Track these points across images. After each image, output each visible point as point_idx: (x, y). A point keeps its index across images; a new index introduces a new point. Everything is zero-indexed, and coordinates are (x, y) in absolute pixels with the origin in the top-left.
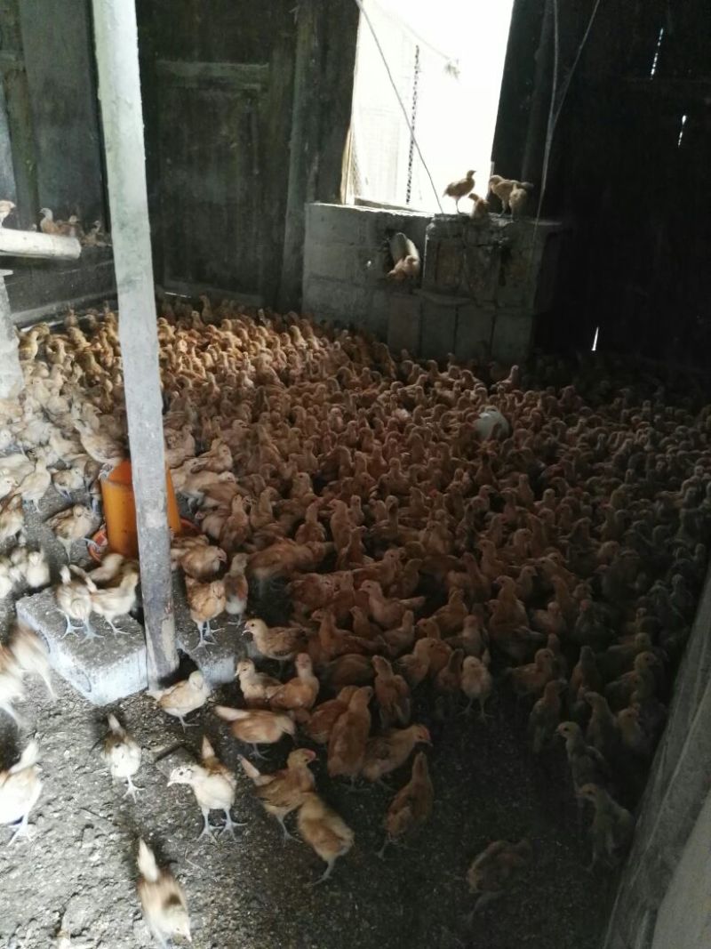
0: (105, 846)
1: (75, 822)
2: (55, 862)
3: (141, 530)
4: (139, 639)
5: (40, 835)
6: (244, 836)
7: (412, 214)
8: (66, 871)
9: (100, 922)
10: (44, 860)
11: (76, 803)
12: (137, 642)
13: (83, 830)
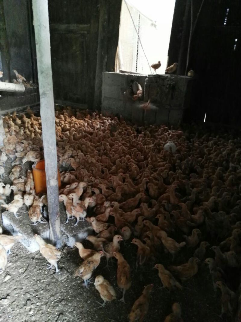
0: (35, 308)
1: (23, 298)
2: (16, 314)
3: (48, 186)
4: (47, 227)
5: (10, 303)
6: (88, 303)
7: (140, 75)
8: (20, 318)
10: (12, 314)
11: (24, 290)
13: (27, 301)
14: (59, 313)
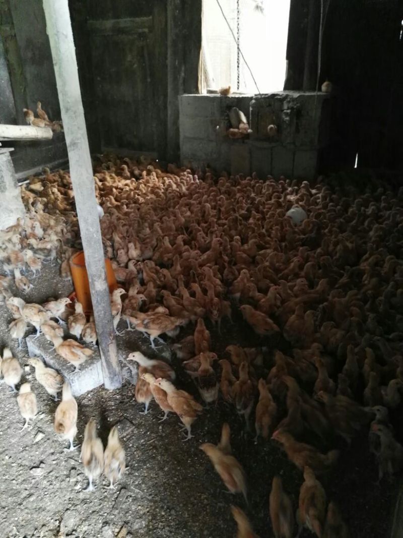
0: (84, 480)
1: (65, 466)
2: (55, 490)
3: (92, 292)
4: (96, 356)
5: (46, 475)
6: (165, 471)
7: (241, 96)
8: (62, 495)
9: (82, 526)
10: (49, 489)
11: (66, 455)
12: (96, 357)
13: (70, 471)
14: (120, 486)
